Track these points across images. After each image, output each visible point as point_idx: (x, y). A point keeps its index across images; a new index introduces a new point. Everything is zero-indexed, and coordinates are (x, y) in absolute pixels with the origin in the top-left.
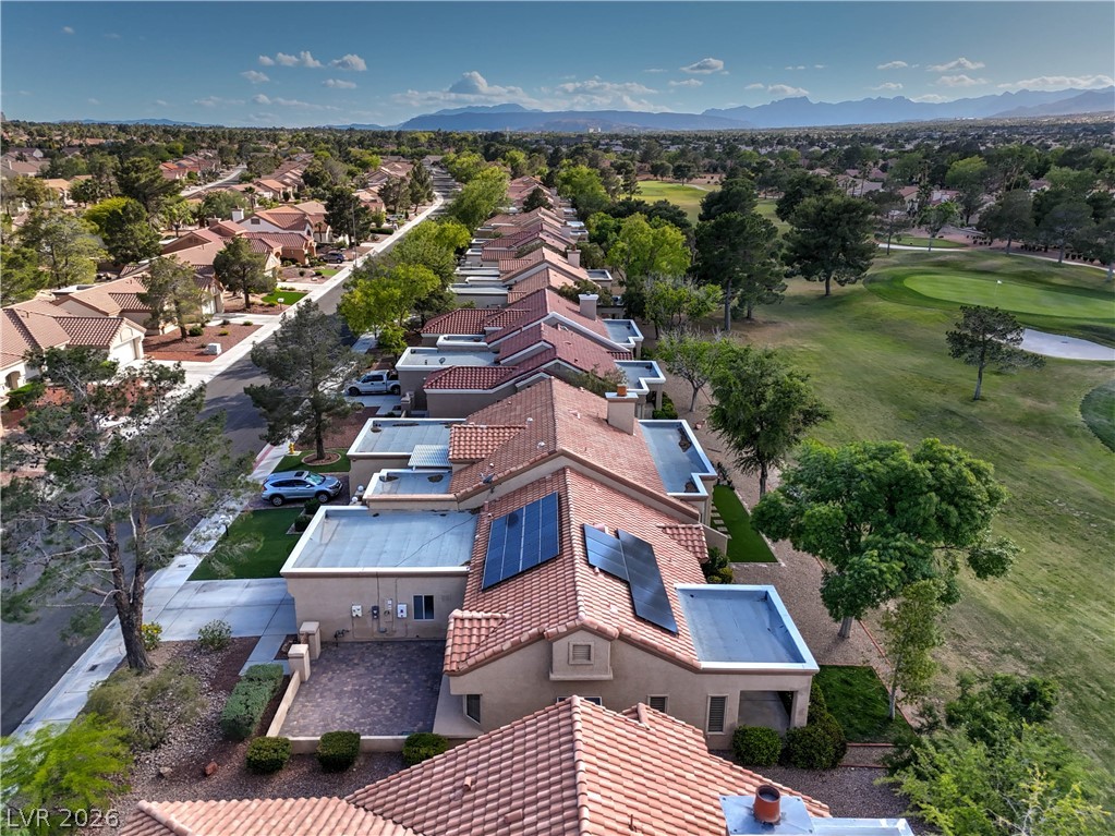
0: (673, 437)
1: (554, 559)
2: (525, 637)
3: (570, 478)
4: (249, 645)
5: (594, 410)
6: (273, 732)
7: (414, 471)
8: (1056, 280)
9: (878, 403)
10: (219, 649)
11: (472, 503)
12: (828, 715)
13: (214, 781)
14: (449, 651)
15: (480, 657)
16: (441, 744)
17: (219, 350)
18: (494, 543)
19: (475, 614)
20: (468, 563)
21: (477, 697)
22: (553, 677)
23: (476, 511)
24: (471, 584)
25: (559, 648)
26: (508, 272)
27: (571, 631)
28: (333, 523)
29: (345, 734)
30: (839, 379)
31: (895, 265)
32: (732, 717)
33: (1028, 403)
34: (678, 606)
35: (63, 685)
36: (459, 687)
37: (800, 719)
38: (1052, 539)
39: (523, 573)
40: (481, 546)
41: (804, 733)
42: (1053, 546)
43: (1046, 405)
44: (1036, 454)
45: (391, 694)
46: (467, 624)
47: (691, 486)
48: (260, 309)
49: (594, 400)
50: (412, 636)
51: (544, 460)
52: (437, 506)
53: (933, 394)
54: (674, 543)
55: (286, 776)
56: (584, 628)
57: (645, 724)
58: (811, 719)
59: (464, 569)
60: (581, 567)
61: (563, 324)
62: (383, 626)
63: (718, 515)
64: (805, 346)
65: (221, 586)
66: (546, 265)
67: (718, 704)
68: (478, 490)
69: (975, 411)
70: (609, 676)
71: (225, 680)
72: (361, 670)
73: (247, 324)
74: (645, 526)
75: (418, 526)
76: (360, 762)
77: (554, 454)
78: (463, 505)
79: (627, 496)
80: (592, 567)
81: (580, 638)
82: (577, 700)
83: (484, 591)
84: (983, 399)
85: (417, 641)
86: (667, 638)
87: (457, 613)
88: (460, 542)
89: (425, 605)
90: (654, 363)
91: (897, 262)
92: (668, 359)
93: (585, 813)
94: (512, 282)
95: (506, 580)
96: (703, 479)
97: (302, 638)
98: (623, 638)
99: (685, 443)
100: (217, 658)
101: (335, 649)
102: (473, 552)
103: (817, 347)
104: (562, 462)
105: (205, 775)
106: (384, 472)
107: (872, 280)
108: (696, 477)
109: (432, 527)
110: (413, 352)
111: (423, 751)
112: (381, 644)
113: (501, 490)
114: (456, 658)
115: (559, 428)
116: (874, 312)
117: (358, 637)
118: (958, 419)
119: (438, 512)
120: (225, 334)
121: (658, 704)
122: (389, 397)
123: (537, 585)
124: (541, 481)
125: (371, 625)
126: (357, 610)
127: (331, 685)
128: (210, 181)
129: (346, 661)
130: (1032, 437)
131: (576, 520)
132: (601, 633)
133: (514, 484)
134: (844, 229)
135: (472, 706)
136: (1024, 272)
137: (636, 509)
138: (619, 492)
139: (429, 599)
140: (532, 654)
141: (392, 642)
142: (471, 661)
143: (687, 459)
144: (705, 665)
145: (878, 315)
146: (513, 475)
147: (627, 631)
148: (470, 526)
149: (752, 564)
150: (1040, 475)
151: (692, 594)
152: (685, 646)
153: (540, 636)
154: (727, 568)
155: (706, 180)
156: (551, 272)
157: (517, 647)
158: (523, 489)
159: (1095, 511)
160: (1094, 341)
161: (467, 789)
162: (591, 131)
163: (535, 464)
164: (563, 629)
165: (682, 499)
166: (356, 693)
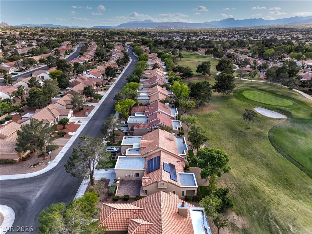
0: (182, 141)
1: (159, 169)
2: (154, 182)
3: (162, 153)
4: (109, 181)
5: (166, 136)
6: (116, 195)
7: (134, 149)
8: (278, 93)
9: (227, 129)
10: (104, 181)
11: (145, 156)
12: (200, 194)
13: (109, 201)
14: (142, 183)
15: (147, 184)
16: (142, 197)
17: (88, 114)
18: (149, 165)
19: (146, 178)
20: (144, 168)
21: (147, 190)
22: (158, 188)
23: (145, 158)
24: (145, 172)
25: (159, 183)
26: (149, 93)
27: (161, 181)
28: (121, 159)
29: (127, 195)
30: (221, 122)
31: (242, 87)
32: (185, 194)
33: (258, 130)
34: (178, 176)
35: (81, 186)
36: (144, 189)
37: (195, 195)
38: (251, 162)
39: (154, 171)
40: (146, 165)
41: (196, 197)
42: (250, 164)
43: (261, 130)
44: (255, 143)
45: (133, 189)
46: (145, 179)
47: (183, 153)
48: (94, 101)
49: (167, 133)
50: (135, 180)
51: (157, 149)
52: (138, 157)
53: (240, 127)
54: (179, 164)
55: (119, 201)
56: (163, 181)
57: (170, 195)
58: (197, 194)
59: (144, 169)
60: (163, 170)
61: (161, 112)
62: (130, 178)
63: (189, 157)
64: (215, 112)
65: (102, 170)
66: (158, 92)
67: (183, 192)
68: (146, 154)
69: (247, 131)
70: (166, 188)
71: (107, 186)
72: (127, 185)
73: (92, 106)
74: (174, 161)
75: (135, 160)
76: (129, 199)
77: (159, 148)
78: (143, 156)
79: (171, 155)
80: (164, 170)
81: (162, 182)
82: (161, 191)
83: (147, 173)
84: (250, 128)
85: (136, 181)
86: (175, 182)
87: (143, 177)
88: (143, 164)
89: (137, 175)
90: (180, 121)
91: (243, 86)
92: (183, 121)
93: (161, 205)
94: (150, 95)
95: (151, 172)
96: (186, 151)
97: (118, 180)
98: (168, 182)
99: (184, 143)
100: (104, 183)
101: (123, 181)
102: (145, 166)
103: (217, 112)
104: (160, 149)
105: (107, 201)
106: (128, 149)
107: (235, 92)
108: (184, 151)
109: (138, 160)
110: (130, 117)
111: (139, 198)
112: (130, 181)
113: (149, 154)
114: (144, 184)
115: (160, 142)
116: (233, 102)
117: (126, 180)
118: (243, 134)
119: (139, 158)
120: (88, 109)
121: (174, 192)
122: (125, 127)
123: (156, 173)
124: (156, 153)
125: (128, 178)
126: (126, 176)
127: (123, 188)
128: (71, 53)
129: (125, 184)
130: (256, 138)
131: (162, 161)
132: (165, 181)
133: (152, 153)
134: (227, 82)
135: (146, 192)
136: (271, 91)
137: (173, 158)
138: (170, 155)
139: (138, 174)
140: (155, 184)
141: (132, 181)
142: (146, 185)
143: (183, 146)
144: (181, 186)
145: (234, 104)
146: (151, 151)
147: (169, 181)
148: (144, 160)
149: (194, 167)
150: (254, 148)
151: (181, 174)
152: (178, 183)
153: (156, 182)
154: (189, 168)
155: (201, 51)
156: (159, 94)
157: (153, 183)
158: (153, 154)
159: (261, 156)
160: (279, 113)
161: (147, 202)
162: (171, 29)
163: (155, 150)
164: (160, 181)
165: (181, 156)
166: (127, 189)
